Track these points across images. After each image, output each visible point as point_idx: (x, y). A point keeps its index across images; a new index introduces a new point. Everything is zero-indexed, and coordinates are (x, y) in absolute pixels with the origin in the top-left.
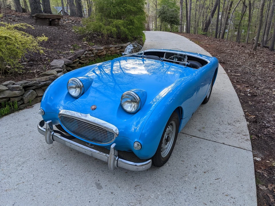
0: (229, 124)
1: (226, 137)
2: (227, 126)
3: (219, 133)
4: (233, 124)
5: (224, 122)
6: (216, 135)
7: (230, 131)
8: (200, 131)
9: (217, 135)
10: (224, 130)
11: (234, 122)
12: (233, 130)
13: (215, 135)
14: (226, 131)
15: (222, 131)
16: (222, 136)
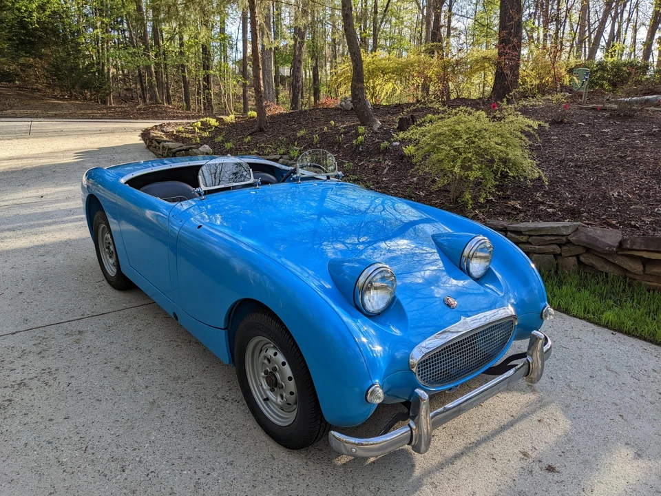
0: (22, 384)
1: (13, 347)
2: (25, 376)
3: (35, 347)
4: (12, 390)
5: (39, 384)
6: (38, 341)
7: (10, 366)
8: (80, 332)
9: (36, 342)
10: (26, 362)
11: (10, 400)
12: (4, 373)
13: (41, 339)
14: (22, 362)
15: (31, 357)
16: (23, 346)
